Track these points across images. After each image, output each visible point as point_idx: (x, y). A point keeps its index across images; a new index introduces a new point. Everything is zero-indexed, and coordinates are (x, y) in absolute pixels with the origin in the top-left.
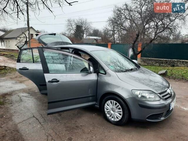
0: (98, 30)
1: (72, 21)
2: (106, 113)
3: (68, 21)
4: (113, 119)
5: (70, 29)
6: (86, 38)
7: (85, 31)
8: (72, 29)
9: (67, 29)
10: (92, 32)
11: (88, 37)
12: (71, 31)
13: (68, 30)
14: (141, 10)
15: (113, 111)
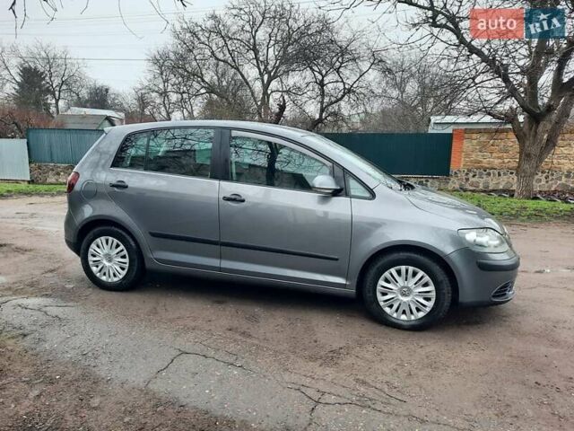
0: (107, 90)
1: (8, 50)
2: (382, 304)
4: (403, 317)
6: (69, 112)
7: (64, 87)
8: (8, 77)
10: (84, 93)
11: (76, 110)
12: (4, 84)
14: (254, 38)
15: (403, 295)
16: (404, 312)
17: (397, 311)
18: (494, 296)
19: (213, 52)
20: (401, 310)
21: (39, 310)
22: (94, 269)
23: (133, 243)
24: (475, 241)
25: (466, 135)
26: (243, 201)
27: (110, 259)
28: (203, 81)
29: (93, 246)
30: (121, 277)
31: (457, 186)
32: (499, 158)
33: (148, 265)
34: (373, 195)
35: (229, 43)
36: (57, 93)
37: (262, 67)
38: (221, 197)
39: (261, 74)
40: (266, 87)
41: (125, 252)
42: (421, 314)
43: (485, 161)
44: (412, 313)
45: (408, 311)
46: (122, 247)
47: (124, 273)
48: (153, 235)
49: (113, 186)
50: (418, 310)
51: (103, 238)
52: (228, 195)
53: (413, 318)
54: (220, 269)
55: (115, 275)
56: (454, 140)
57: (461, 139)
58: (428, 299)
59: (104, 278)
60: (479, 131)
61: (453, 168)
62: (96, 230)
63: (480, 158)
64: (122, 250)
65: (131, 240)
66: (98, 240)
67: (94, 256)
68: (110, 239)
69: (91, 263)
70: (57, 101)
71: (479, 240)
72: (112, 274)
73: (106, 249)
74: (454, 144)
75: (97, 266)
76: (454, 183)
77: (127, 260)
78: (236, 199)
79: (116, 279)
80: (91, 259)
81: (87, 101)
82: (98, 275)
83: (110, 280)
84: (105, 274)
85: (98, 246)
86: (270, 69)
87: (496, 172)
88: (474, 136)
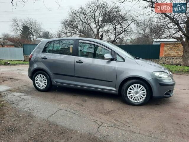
0: (49, 33)
1: (19, 21)
3: (14, 20)
5: (16, 29)
6: (37, 40)
7: (35, 32)
8: (19, 29)
9: (13, 29)
10: (42, 34)
11: (39, 39)
12: (17, 31)
13: (14, 31)
14: (94, 14)
15: (136, 94)
16: (136, 100)
17: (133, 100)
18: (165, 95)
19: (81, 20)
20: (135, 99)
21: (19, 96)
22: (37, 85)
23: (48, 77)
24: (158, 76)
25: (165, 45)
26: (82, 63)
27: (41, 82)
28: (78, 29)
29: (36, 77)
30: (45, 87)
31: (162, 63)
32: (177, 53)
33: (53, 83)
34: (124, 61)
35: (86, 16)
36: (33, 34)
37: (97, 24)
38: (75, 61)
39: (97, 26)
40: (98, 30)
41: (46, 79)
42: (141, 100)
43: (172, 54)
44: (138, 100)
45: (137, 99)
46: (45, 77)
47: (46, 86)
48: (55, 74)
49: (43, 58)
50: (140, 99)
51: (39, 75)
52: (78, 61)
53: (139, 101)
54: (75, 85)
55: (43, 87)
56: (161, 47)
57: (163, 46)
58: (144, 95)
59: (40, 88)
60: (170, 44)
61: (161, 56)
62: (37, 72)
63: (170, 53)
64: (45, 79)
65: (47, 75)
66: (38, 75)
67: (37, 80)
68: (41, 75)
69: (36, 83)
70: (33, 36)
71: (160, 76)
72: (42, 87)
73: (40, 78)
74: (161, 48)
75: (37, 84)
76: (161, 61)
77: (46, 82)
78: (80, 62)
79: (43, 88)
80: (36, 81)
81: (42, 36)
82: (38, 87)
83: (41, 88)
84: (40, 86)
85: (38, 78)
86: (100, 25)
87: (176, 58)
88: (168, 45)
